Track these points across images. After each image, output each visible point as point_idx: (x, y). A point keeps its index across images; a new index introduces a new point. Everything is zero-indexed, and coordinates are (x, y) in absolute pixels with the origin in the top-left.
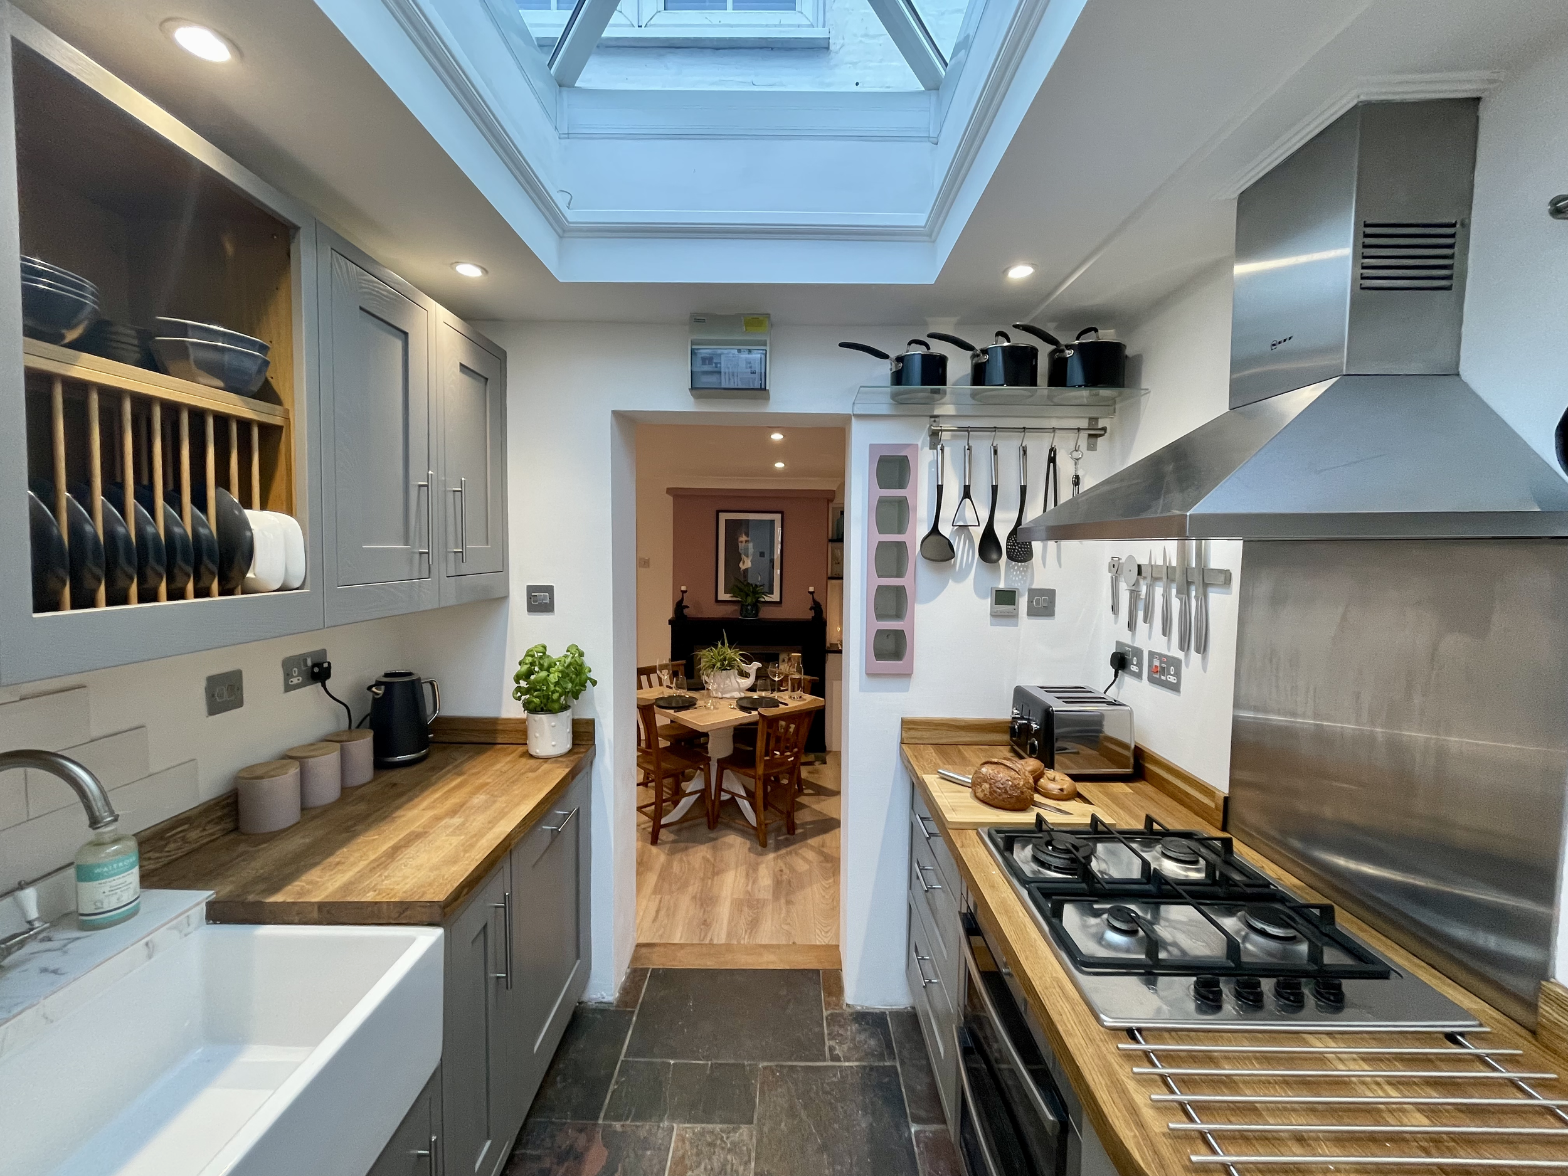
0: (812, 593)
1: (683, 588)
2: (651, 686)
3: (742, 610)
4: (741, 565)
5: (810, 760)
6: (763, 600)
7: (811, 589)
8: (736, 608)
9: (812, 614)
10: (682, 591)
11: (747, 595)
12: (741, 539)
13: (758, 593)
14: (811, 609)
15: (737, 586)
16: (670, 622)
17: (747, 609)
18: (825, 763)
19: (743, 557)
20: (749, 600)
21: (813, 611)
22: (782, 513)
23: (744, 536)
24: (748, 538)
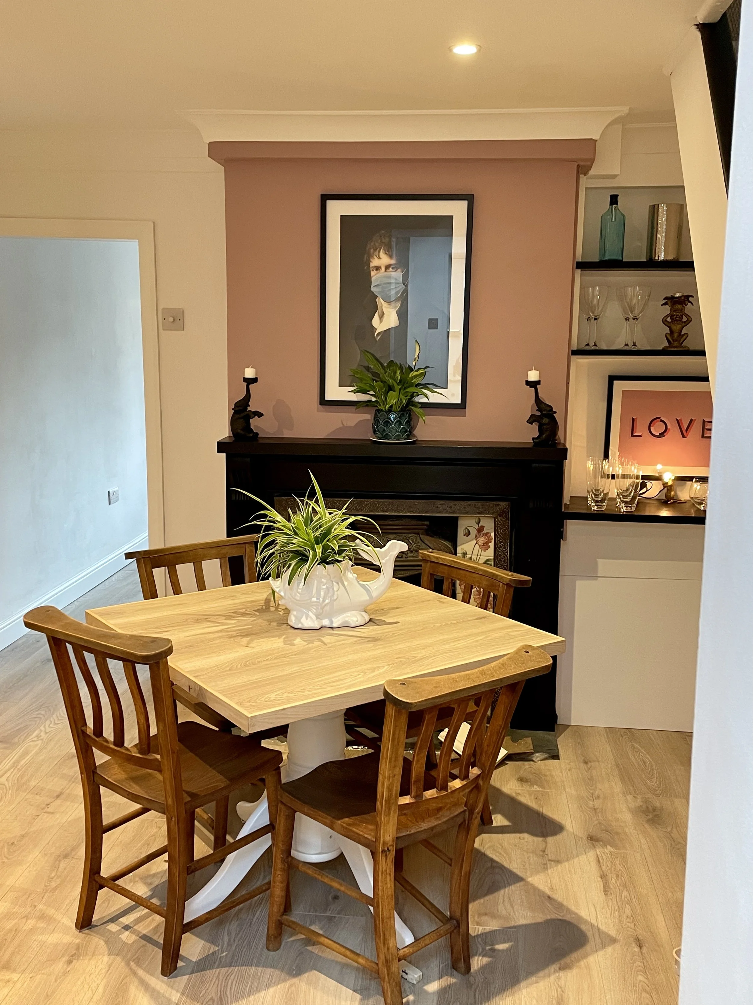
0: (534, 384)
1: (249, 373)
2: (201, 586)
3: (376, 421)
4: (375, 321)
5: (523, 750)
6: (424, 400)
7: (533, 376)
8: (367, 416)
9: (533, 431)
10: (246, 380)
11: (390, 388)
12: (375, 262)
13: (411, 385)
14: (531, 420)
15: (368, 369)
16: (222, 447)
17: (387, 423)
18: (556, 757)
19: (380, 301)
20: (393, 399)
21: (535, 426)
22: (470, 199)
23: (382, 254)
24: (391, 257)
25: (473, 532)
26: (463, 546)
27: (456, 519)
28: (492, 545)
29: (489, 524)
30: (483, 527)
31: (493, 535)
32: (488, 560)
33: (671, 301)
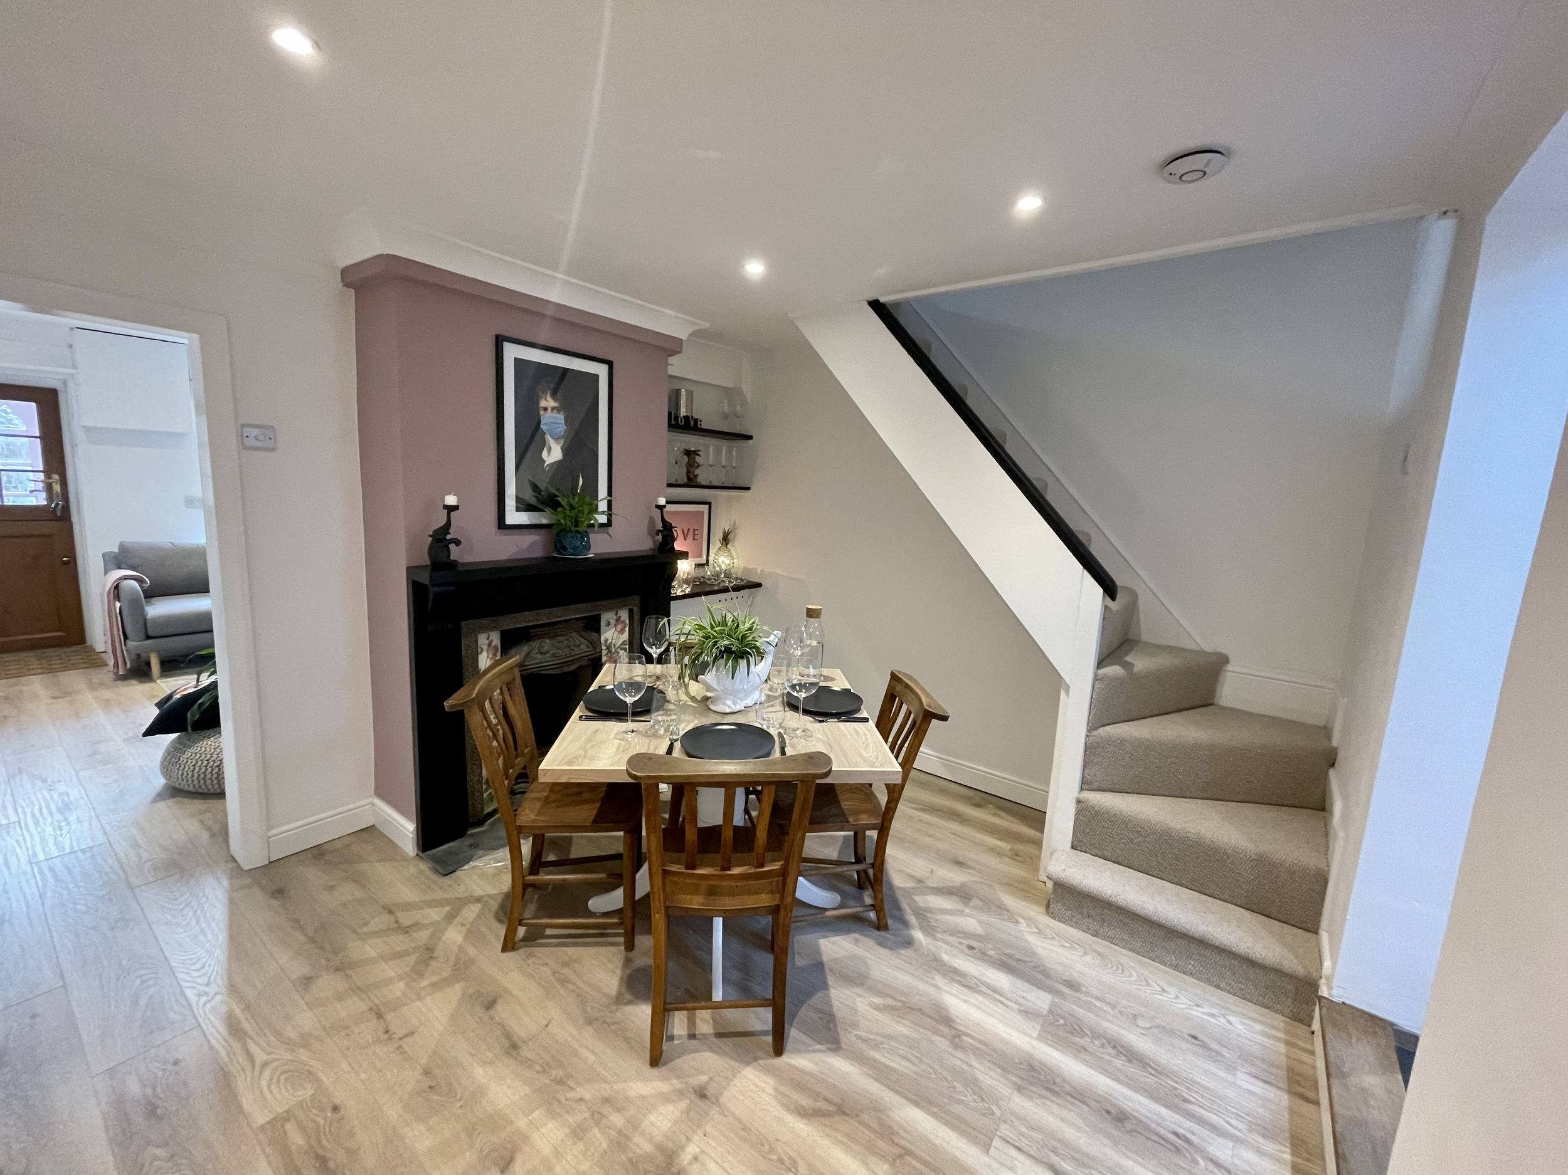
0: (661, 508)
1: (451, 500)
4: (545, 454)
7: (661, 501)
8: (536, 538)
9: (658, 542)
14: (657, 533)
21: (659, 538)
23: (549, 398)
24: (555, 400)
25: (613, 622)
26: (605, 635)
27: (599, 615)
28: (627, 629)
29: (624, 615)
30: (620, 617)
31: (628, 621)
32: (625, 641)
33: (688, 453)
